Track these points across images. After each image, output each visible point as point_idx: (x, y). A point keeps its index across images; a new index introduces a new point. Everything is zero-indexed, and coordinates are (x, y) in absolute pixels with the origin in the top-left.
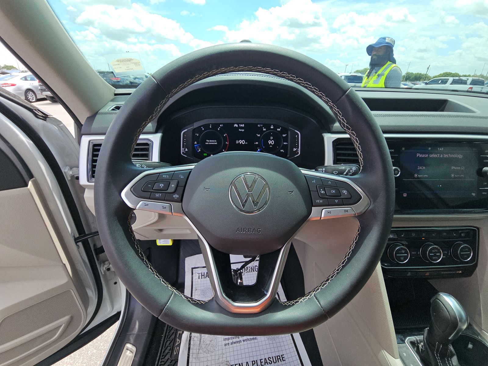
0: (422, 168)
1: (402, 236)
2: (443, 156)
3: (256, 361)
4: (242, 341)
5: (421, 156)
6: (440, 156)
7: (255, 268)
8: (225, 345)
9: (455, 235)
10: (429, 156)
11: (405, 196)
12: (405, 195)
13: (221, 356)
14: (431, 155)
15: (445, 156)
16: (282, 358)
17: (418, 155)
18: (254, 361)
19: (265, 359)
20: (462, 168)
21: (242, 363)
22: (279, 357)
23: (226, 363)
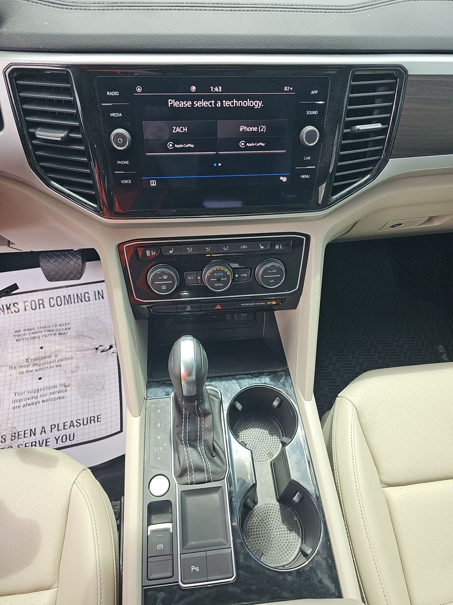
0: (182, 129)
1: (171, 252)
2: (222, 103)
3: (58, 424)
4: (41, 403)
5: (176, 104)
6: (215, 104)
7: (84, 296)
8: (14, 408)
9: (262, 247)
10: (193, 104)
11: (153, 185)
12: (153, 183)
13: (6, 421)
14: (197, 103)
15: (227, 104)
16: (98, 418)
17: (171, 102)
18: (55, 425)
19: (72, 421)
20: (261, 128)
21: (35, 429)
22: (92, 418)
23: (11, 429)
